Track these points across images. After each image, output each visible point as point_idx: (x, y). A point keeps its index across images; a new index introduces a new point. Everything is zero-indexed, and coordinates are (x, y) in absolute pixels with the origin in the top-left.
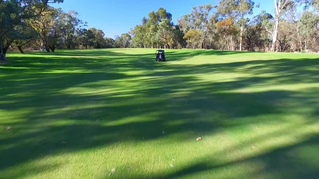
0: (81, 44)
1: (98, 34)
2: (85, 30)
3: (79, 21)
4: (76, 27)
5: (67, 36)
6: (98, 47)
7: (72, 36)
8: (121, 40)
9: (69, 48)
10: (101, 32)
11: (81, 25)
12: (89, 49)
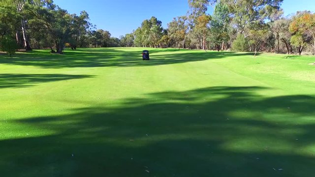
0: (91, 43)
1: (105, 35)
2: (94, 31)
3: (90, 24)
4: (87, 30)
5: (80, 37)
6: (105, 45)
7: (84, 37)
8: (125, 39)
9: (81, 47)
10: (108, 33)
11: (91, 27)
12: (98, 47)
